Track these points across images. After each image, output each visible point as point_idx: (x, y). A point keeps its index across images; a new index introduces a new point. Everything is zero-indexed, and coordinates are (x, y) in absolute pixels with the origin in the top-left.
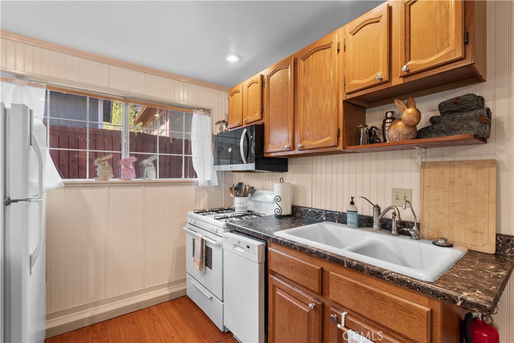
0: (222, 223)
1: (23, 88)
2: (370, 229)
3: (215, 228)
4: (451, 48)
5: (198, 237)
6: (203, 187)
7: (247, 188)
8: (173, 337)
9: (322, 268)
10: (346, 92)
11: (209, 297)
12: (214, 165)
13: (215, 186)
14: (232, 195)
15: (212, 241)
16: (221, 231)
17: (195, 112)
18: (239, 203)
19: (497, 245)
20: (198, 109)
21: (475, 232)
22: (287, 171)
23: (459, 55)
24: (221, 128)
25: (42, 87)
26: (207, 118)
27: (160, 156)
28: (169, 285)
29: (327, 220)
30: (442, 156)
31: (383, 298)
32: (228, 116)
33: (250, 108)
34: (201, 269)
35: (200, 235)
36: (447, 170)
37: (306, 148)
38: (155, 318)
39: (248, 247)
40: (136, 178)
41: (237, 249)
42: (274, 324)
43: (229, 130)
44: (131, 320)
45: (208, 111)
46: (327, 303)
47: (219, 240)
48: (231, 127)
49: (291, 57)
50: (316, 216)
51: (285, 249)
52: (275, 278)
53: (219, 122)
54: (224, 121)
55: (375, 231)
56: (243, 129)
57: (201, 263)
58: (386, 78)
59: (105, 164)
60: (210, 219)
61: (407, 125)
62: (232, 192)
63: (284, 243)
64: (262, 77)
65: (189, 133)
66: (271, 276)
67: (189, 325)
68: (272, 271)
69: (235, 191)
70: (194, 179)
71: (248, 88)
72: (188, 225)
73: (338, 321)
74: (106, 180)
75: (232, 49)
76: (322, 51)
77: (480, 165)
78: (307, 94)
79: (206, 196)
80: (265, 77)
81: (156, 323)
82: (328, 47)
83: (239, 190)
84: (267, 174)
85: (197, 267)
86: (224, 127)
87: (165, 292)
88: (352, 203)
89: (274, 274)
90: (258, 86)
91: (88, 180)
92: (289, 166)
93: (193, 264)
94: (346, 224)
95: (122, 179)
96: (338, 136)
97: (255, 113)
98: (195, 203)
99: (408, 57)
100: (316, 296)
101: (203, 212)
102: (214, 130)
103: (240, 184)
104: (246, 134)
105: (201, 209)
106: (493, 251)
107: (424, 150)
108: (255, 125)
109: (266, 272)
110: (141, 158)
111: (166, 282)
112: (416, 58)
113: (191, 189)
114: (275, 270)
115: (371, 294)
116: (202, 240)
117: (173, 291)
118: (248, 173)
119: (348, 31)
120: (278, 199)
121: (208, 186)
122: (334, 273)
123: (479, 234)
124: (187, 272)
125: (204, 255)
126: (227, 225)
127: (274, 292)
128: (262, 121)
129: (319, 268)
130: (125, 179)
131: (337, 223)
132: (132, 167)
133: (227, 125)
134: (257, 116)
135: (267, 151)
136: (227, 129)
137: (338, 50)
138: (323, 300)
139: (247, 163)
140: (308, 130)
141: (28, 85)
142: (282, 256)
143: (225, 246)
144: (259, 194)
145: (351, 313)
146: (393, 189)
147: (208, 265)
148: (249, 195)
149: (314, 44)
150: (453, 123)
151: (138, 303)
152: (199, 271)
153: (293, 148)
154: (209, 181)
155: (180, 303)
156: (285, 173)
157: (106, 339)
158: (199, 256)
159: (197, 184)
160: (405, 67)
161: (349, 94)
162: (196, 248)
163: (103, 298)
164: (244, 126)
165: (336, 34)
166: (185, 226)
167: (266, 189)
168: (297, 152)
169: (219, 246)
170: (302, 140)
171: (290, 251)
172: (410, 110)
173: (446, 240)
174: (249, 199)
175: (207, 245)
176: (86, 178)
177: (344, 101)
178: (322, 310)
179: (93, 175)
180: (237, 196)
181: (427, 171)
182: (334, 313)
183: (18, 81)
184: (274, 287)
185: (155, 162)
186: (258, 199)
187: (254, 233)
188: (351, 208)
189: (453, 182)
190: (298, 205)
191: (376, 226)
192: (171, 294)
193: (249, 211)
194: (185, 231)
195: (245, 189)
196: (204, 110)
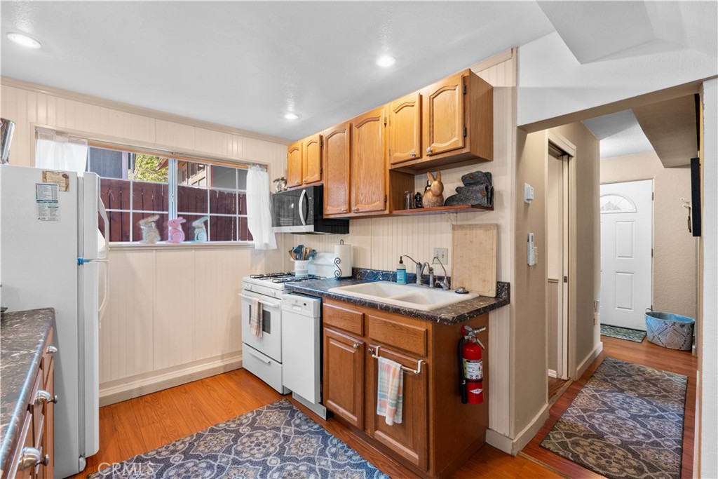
0: (281, 285)
1: (64, 145)
2: (414, 284)
3: (273, 291)
4: (456, 139)
5: (255, 301)
6: (260, 251)
7: (308, 251)
8: (231, 402)
9: (364, 314)
10: (392, 162)
11: (267, 362)
12: (273, 226)
13: (274, 250)
14: (292, 259)
15: (269, 303)
16: (279, 294)
17: (251, 168)
18: (299, 267)
19: (497, 290)
20: (254, 164)
21: (484, 281)
22: (348, 232)
23: (460, 145)
24: (279, 186)
25: (84, 143)
26: (264, 174)
27: (211, 217)
28: (222, 357)
29: (383, 280)
30: (467, 220)
31: (401, 328)
32: (287, 172)
33: (310, 167)
34: (258, 333)
35: (257, 299)
36: (468, 232)
37: (360, 211)
38: (209, 388)
39: (305, 304)
40: (185, 241)
41: (295, 308)
42: (328, 372)
43: (289, 190)
44: (184, 391)
45: (265, 167)
46: (367, 343)
47: (277, 302)
48: (291, 186)
49: (347, 122)
50: (373, 276)
51: (336, 303)
52: (329, 330)
53: (278, 180)
54: (283, 179)
55: (418, 286)
56: (302, 189)
57: (259, 327)
58: (418, 156)
59: (151, 226)
60: (269, 283)
61: (434, 195)
62: (291, 255)
63: (336, 297)
64: (321, 137)
65: (243, 191)
66: (325, 329)
67: (246, 392)
68: (326, 324)
69: (295, 254)
70: (248, 242)
71: (308, 147)
72: (243, 291)
73: (374, 352)
74: (152, 242)
75: (291, 108)
76: (373, 122)
77: (487, 227)
78: (361, 160)
79: (263, 261)
80: (324, 139)
81: (211, 392)
82: (377, 119)
83: (299, 253)
84: (328, 236)
85: (254, 331)
86: (283, 185)
87: (218, 364)
88: (401, 262)
89: (329, 326)
90: (317, 146)
91: (131, 243)
92: (351, 228)
93: (249, 331)
94: (396, 282)
95: (170, 242)
96: (386, 202)
97: (314, 173)
98: (252, 267)
99: (432, 141)
100: (360, 338)
101: (261, 277)
102: (272, 188)
103: (301, 247)
104: (305, 194)
105: (258, 273)
106: (494, 295)
107: (455, 214)
108: (315, 187)
109: (322, 325)
110: (190, 219)
111: (220, 354)
112: (437, 142)
113: (247, 253)
114: (328, 323)
115: (394, 327)
116: (259, 304)
117: (228, 362)
118: (310, 235)
119: (392, 110)
120: (338, 261)
121: (265, 249)
122: (372, 316)
123: (486, 283)
124: (243, 342)
125: (261, 320)
126: (286, 287)
127: (328, 342)
128: (321, 182)
129: (361, 314)
130: (173, 242)
131: (391, 282)
132: (180, 228)
133: (286, 183)
134: (316, 177)
135: (326, 213)
136: (286, 188)
137: (385, 124)
138: (365, 340)
139: (306, 224)
140: (362, 194)
141: (69, 141)
142: (334, 309)
143: (283, 307)
144: (320, 257)
145: (383, 345)
146: (435, 248)
147: (266, 329)
148: (311, 258)
149: (367, 114)
150: (468, 194)
151: (190, 375)
152: (256, 337)
153: (350, 210)
154: (266, 244)
155: (236, 375)
156: (347, 235)
157: (159, 406)
158: (256, 320)
159: (253, 246)
160: (429, 148)
161: (394, 164)
162: (252, 313)
163: (151, 370)
164: (304, 186)
165: (383, 110)
166: (240, 292)
167: (328, 252)
168: (352, 214)
169: (277, 308)
170: (357, 203)
171: (340, 304)
172: (436, 183)
173: (464, 288)
174: (311, 263)
175: (264, 309)
176: (129, 241)
177: (390, 170)
178: (364, 348)
179: (137, 237)
180: (297, 259)
181: (456, 232)
182: (371, 348)
183: (59, 138)
184: (328, 337)
185: (206, 223)
186: (320, 262)
187: (310, 291)
188: (400, 267)
189: (472, 242)
190: (359, 267)
191: (418, 281)
192: (226, 366)
193: (310, 276)
194: (240, 297)
195: (306, 252)
196: (260, 165)
